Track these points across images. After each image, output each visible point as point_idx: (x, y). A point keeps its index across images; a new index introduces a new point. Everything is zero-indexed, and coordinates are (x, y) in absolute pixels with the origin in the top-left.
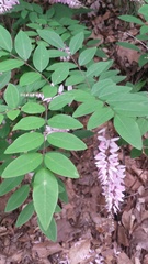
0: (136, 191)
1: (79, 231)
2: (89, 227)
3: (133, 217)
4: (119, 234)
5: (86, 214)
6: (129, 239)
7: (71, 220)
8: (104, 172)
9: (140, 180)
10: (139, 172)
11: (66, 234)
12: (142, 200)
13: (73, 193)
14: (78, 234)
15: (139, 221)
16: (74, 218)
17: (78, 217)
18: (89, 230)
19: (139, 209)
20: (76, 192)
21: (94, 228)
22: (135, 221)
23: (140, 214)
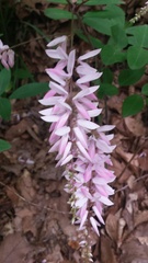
0: (125, 184)
1: (43, 249)
2: (57, 242)
3: (122, 223)
4: (103, 249)
5: (53, 223)
6: (118, 255)
7: (29, 235)
8: (61, 131)
9: (130, 168)
10: (129, 156)
11: (22, 256)
12: (134, 197)
13: (33, 193)
14: (40, 254)
15: (131, 228)
16: (34, 231)
17: (40, 229)
18: (58, 247)
19: (130, 209)
20: (37, 190)
21: (65, 242)
22: (126, 227)
23: (133, 217)
